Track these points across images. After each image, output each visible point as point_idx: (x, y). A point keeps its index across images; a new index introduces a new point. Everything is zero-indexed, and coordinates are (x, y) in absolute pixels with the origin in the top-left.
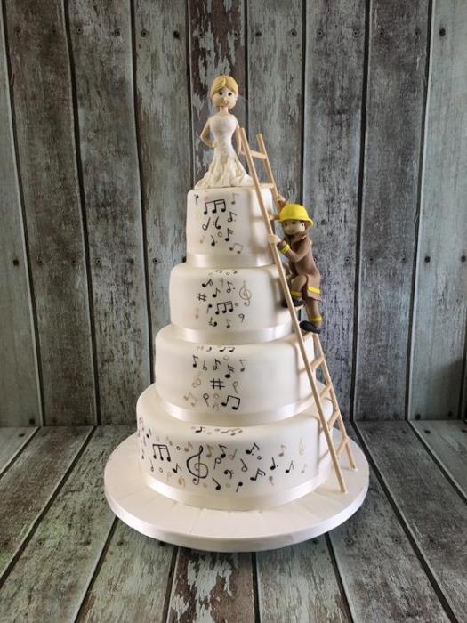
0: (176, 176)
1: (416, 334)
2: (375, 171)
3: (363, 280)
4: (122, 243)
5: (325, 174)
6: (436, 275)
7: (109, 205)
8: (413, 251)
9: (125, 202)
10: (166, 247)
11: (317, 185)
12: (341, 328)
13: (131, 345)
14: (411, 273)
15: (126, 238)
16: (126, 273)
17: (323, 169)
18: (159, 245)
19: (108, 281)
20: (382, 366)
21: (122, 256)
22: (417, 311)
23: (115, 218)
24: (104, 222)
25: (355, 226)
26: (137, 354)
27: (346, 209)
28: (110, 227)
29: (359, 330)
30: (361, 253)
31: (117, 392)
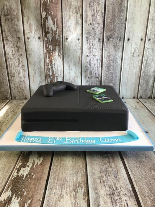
0: (34, 3)
1: (123, 68)
2: (110, 3)
3: (105, 47)
4: (15, 31)
5: (92, 4)
6: (131, 46)
7: (9, 15)
8: (124, 36)
9: (15, 14)
10: (32, 33)
11: (89, 9)
12: (97, 66)
13: (21, 71)
14: (122, 45)
15: (16, 29)
16: (17, 43)
17: (91, 2)
18: (29, 31)
19: (11, 46)
20: (111, 80)
21: (16, 36)
22: (124, 60)
23: (12, 20)
24: (8, 22)
25: (102, 26)
26: (24, 74)
27: (99, 18)
28: (10, 24)
29: (103, 67)
30: (104, 37)
31: (17, 88)
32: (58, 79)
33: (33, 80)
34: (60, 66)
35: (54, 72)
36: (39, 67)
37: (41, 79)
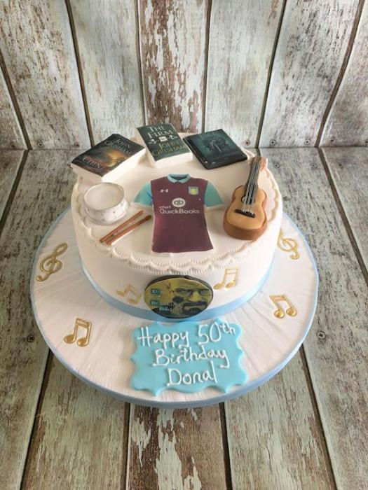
12: (334, 37)
13: (51, 56)
26: (61, 68)
31: (43, 114)
32: (187, 82)
33: (96, 86)
34: (197, 36)
35: (174, 56)
36: (117, 40)
37: (125, 82)
